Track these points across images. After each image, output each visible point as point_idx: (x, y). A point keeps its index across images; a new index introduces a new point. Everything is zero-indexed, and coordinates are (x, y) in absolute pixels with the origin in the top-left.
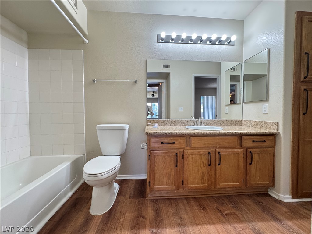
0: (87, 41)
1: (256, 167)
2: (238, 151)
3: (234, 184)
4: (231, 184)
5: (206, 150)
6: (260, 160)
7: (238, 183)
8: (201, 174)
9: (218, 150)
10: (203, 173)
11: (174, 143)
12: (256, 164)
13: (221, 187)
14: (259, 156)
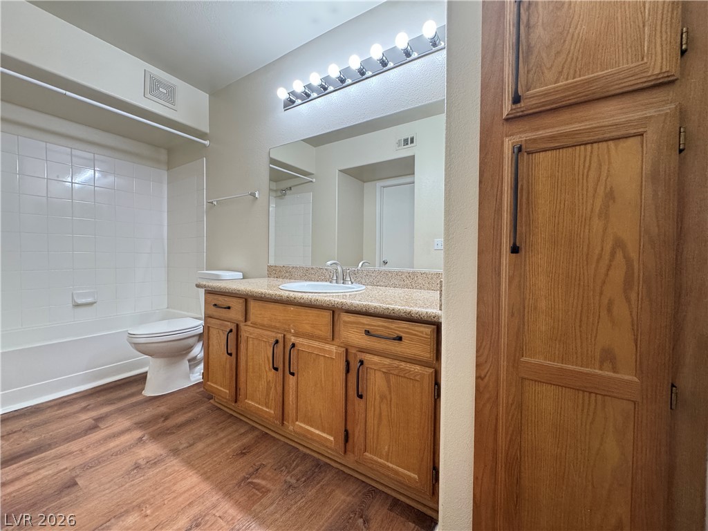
0: (207, 143)
1: (380, 414)
2: (330, 352)
3: (324, 435)
4: (317, 432)
5: (273, 334)
6: (390, 393)
7: (332, 439)
8: (266, 384)
9: (293, 339)
10: (268, 383)
11: (229, 308)
12: (380, 403)
13: (298, 430)
14: (388, 381)
